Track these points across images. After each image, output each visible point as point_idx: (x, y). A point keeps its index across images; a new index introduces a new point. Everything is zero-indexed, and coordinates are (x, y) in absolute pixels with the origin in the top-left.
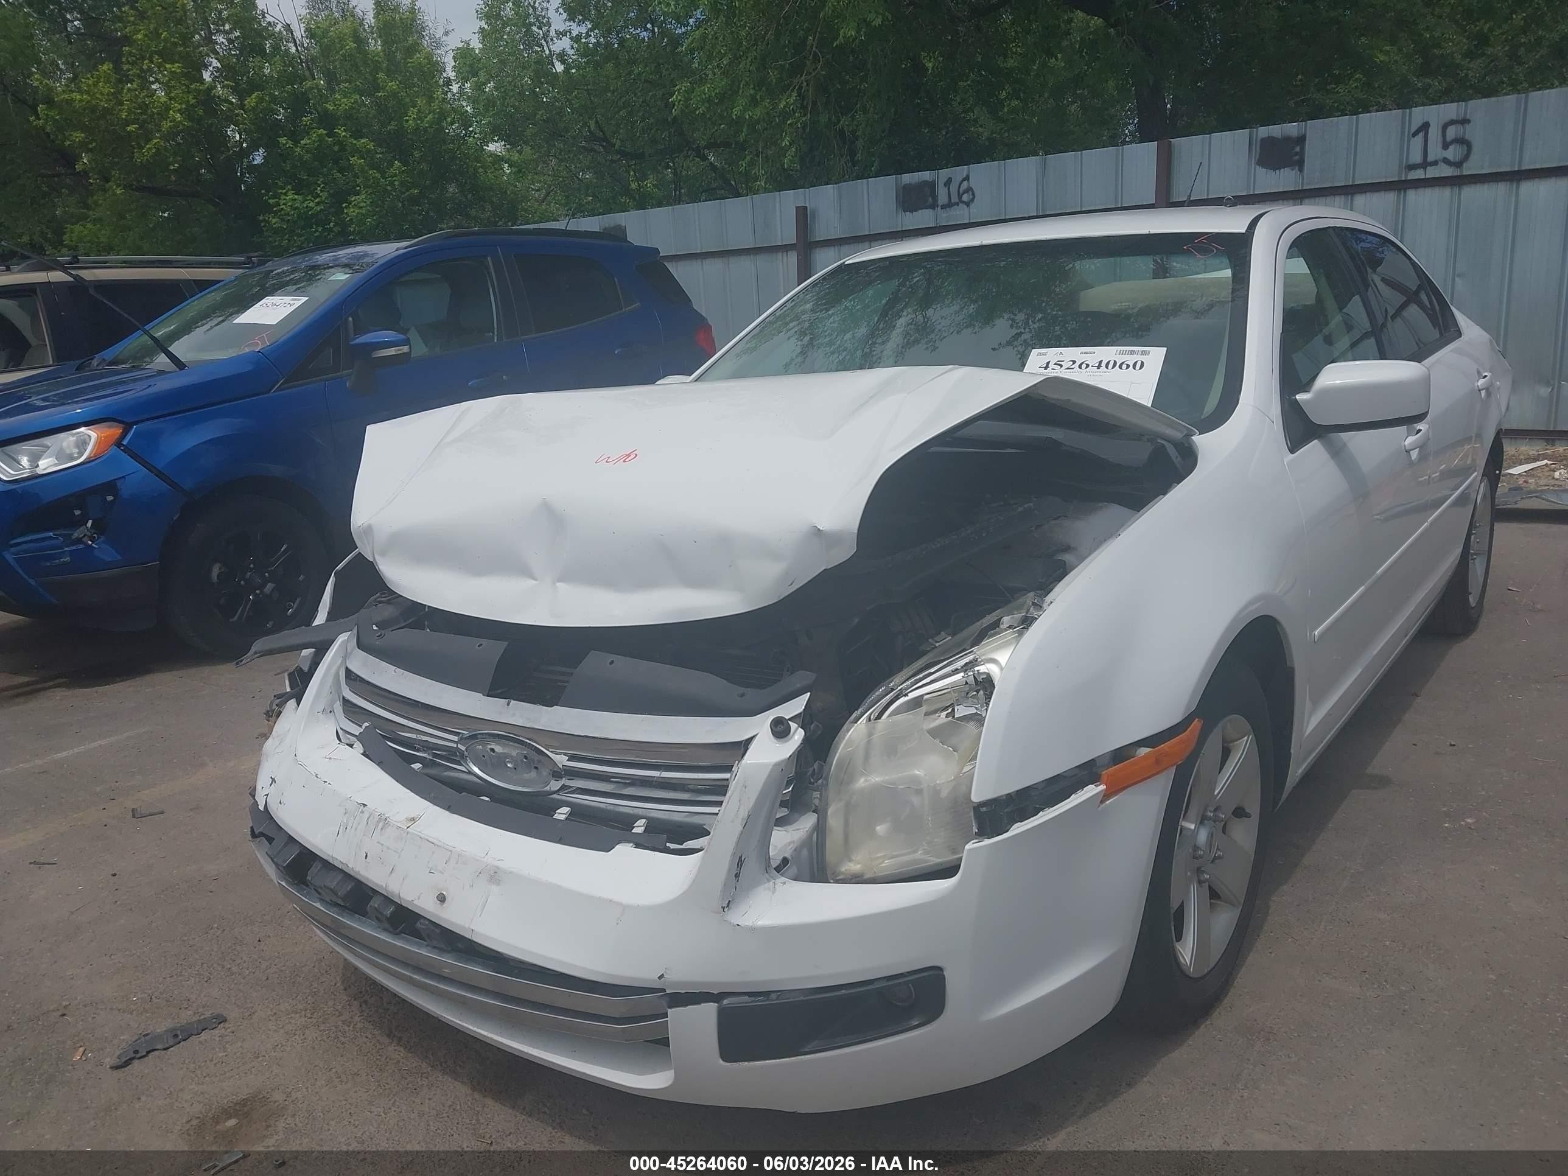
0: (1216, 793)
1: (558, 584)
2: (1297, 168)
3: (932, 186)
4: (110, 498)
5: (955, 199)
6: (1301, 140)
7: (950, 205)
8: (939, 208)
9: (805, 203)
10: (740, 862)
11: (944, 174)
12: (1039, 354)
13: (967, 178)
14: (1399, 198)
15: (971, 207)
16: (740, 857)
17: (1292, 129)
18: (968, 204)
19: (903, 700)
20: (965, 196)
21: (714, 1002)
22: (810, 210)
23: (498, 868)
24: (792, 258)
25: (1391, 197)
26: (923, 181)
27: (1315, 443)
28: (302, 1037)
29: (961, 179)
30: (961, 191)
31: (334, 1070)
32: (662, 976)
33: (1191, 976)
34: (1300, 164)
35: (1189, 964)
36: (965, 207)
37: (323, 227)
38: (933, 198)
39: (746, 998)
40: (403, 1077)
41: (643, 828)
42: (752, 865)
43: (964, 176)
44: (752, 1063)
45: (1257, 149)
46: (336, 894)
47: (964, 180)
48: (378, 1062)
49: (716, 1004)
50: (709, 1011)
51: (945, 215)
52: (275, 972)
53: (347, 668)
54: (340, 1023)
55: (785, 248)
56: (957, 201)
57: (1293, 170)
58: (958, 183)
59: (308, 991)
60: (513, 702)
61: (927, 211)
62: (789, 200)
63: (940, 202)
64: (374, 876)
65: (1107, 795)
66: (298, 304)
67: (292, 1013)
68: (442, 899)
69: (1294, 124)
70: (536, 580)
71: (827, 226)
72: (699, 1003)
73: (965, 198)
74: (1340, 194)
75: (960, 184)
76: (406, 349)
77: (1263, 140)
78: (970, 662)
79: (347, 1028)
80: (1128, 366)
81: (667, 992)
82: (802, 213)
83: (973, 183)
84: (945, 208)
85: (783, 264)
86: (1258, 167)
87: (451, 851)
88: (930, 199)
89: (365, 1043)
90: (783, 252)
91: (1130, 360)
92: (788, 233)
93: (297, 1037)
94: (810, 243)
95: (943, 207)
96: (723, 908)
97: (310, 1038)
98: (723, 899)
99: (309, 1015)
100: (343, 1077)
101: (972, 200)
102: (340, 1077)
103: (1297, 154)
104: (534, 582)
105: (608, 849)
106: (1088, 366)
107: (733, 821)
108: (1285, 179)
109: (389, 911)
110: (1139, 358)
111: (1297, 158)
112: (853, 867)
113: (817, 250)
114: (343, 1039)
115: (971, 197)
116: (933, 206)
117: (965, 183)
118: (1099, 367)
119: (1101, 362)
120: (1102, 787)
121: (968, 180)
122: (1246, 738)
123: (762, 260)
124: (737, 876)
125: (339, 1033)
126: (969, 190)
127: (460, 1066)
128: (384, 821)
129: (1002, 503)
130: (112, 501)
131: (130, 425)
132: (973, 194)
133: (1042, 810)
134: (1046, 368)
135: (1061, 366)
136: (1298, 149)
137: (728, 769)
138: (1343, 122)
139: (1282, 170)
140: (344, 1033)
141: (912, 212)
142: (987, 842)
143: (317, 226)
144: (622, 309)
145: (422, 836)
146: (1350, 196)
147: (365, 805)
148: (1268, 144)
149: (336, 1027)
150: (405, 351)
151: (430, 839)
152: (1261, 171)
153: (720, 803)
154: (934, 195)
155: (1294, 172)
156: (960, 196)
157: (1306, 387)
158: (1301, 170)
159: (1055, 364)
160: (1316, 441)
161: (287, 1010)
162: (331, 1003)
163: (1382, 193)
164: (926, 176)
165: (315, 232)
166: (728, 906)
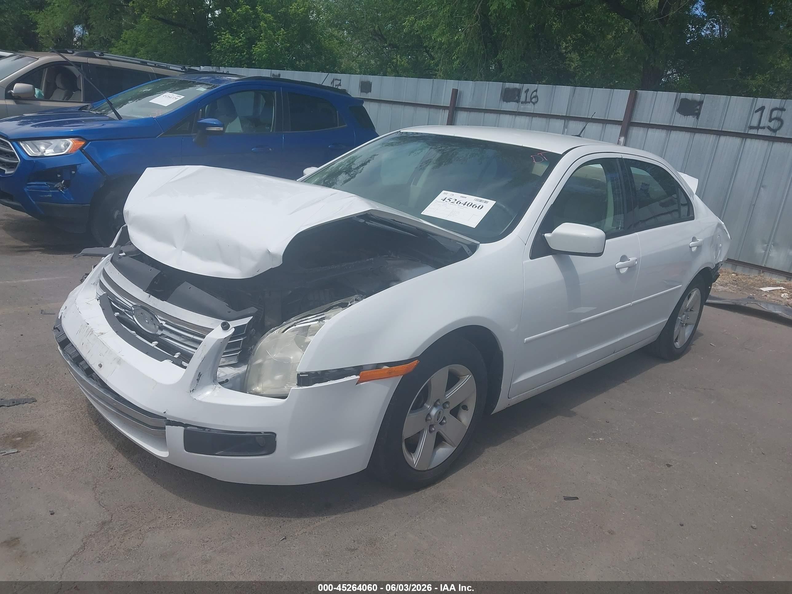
0: (446, 396)
1: (183, 251)
2: (696, 117)
3: (519, 91)
4: (73, 172)
5: (528, 100)
6: (701, 103)
7: (526, 102)
8: (520, 103)
9: (458, 88)
10: (200, 375)
11: (526, 86)
12: (445, 193)
13: (536, 91)
14: (742, 143)
15: (535, 105)
16: (200, 373)
17: (697, 96)
18: (534, 103)
19: (294, 327)
20: (534, 99)
21: (183, 427)
22: (460, 91)
23: (121, 358)
24: (447, 113)
25: (738, 140)
26: (515, 88)
27: (550, 256)
28: (62, 414)
29: (533, 90)
30: (532, 96)
31: (68, 429)
32: (165, 412)
33: (416, 469)
34: (698, 115)
35: (414, 463)
36: (533, 105)
37: (241, 54)
38: (518, 97)
39: (196, 428)
40: (92, 438)
41: (178, 356)
42: (206, 377)
43: (535, 89)
44: (196, 454)
45: (678, 103)
46: (71, 357)
47: (535, 91)
48: (86, 430)
49: (184, 428)
50: (181, 429)
51: (522, 107)
52: (65, 387)
53: (104, 268)
54: (80, 412)
55: (444, 108)
56: (529, 101)
57: (693, 117)
58: (532, 92)
59: (74, 397)
60: (151, 296)
61: (514, 103)
62: (451, 85)
63: (521, 100)
64: (84, 353)
65: (359, 381)
66: (179, 98)
67: (64, 404)
68: (100, 366)
69: (699, 94)
70: (176, 248)
71: (466, 101)
72: (178, 426)
73: (534, 100)
74: (714, 134)
75: (532, 93)
76: (222, 129)
77: (682, 100)
78: (323, 318)
79: (81, 414)
80: (476, 206)
81: (167, 419)
82: (455, 92)
83: (539, 94)
84: (523, 103)
85: (442, 115)
86: (677, 112)
87: (108, 348)
88: (517, 97)
89: (85, 422)
90: (443, 109)
91: (478, 204)
92: (446, 101)
93: (60, 414)
94: (456, 107)
95: (522, 103)
96: (191, 391)
97: (65, 415)
98: (191, 387)
99: (69, 407)
100: (70, 432)
101: (536, 102)
102: (68, 432)
103: (697, 110)
104: (175, 248)
105: (161, 360)
106: (460, 203)
107: (198, 358)
108: (689, 121)
109: (86, 367)
110: (482, 204)
111: (697, 112)
112: (258, 389)
113: (459, 112)
114: (77, 418)
115: (536, 100)
116: (518, 101)
117: (535, 93)
118: (464, 205)
119: (466, 202)
120: (358, 377)
121: (537, 92)
122: (468, 376)
123: (432, 111)
124: (198, 380)
125: (77, 416)
126: (536, 97)
127: (117, 439)
128: (92, 331)
129: (387, 256)
130: (74, 174)
131: (89, 141)
132: (538, 99)
133: (329, 380)
134: (444, 200)
135: (450, 200)
136: (698, 107)
137: (204, 337)
138: (723, 98)
139: (688, 116)
140: (79, 417)
141: (507, 102)
142: (301, 388)
143: (238, 53)
144: (337, 126)
145: (102, 340)
146: (719, 136)
147: (88, 324)
148: (684, 101)
149: (78, 413)
150: (221, 130)
151: (104, 343)
152: (678, 115)
153: (196, 349)
154: (519, 96)
155: (694, 118)
156: (531, 99)
157: (550, 231)
158: (698, 118)
159: (448, 199)
160: (551, 256)
161: (62, 402)
162: (80, 404)
163: (735, 138)
164: (517, 85)
165: (236, 56)
166: (192, 391)
